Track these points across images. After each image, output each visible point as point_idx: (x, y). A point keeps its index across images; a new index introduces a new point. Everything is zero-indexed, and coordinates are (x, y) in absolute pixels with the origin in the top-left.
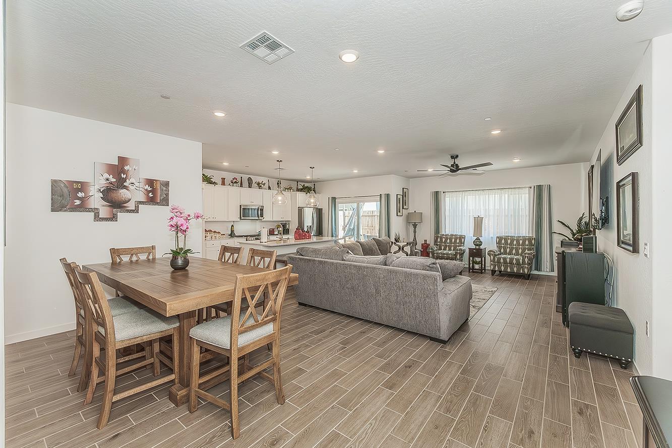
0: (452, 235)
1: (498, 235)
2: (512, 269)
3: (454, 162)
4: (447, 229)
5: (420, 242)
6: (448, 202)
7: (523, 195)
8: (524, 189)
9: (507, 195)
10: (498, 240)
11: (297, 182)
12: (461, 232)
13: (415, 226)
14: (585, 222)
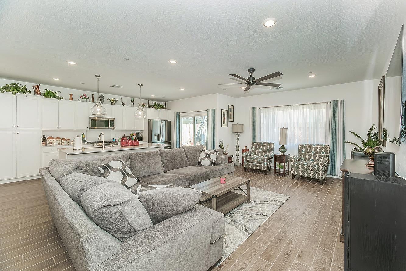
0: (264, 143)
1: (300, 143)
2: (308, 174)
3: (251, 75)
4: (262, 138)
5: (242, 148)
6: (262, 116)
7: (321, 110)
8: (322, 104)
9: (308, 110)
10: (299, 147)
11: (149, 100)
12: (272, 140)
13: (238, 135)
14: (375, 133)
